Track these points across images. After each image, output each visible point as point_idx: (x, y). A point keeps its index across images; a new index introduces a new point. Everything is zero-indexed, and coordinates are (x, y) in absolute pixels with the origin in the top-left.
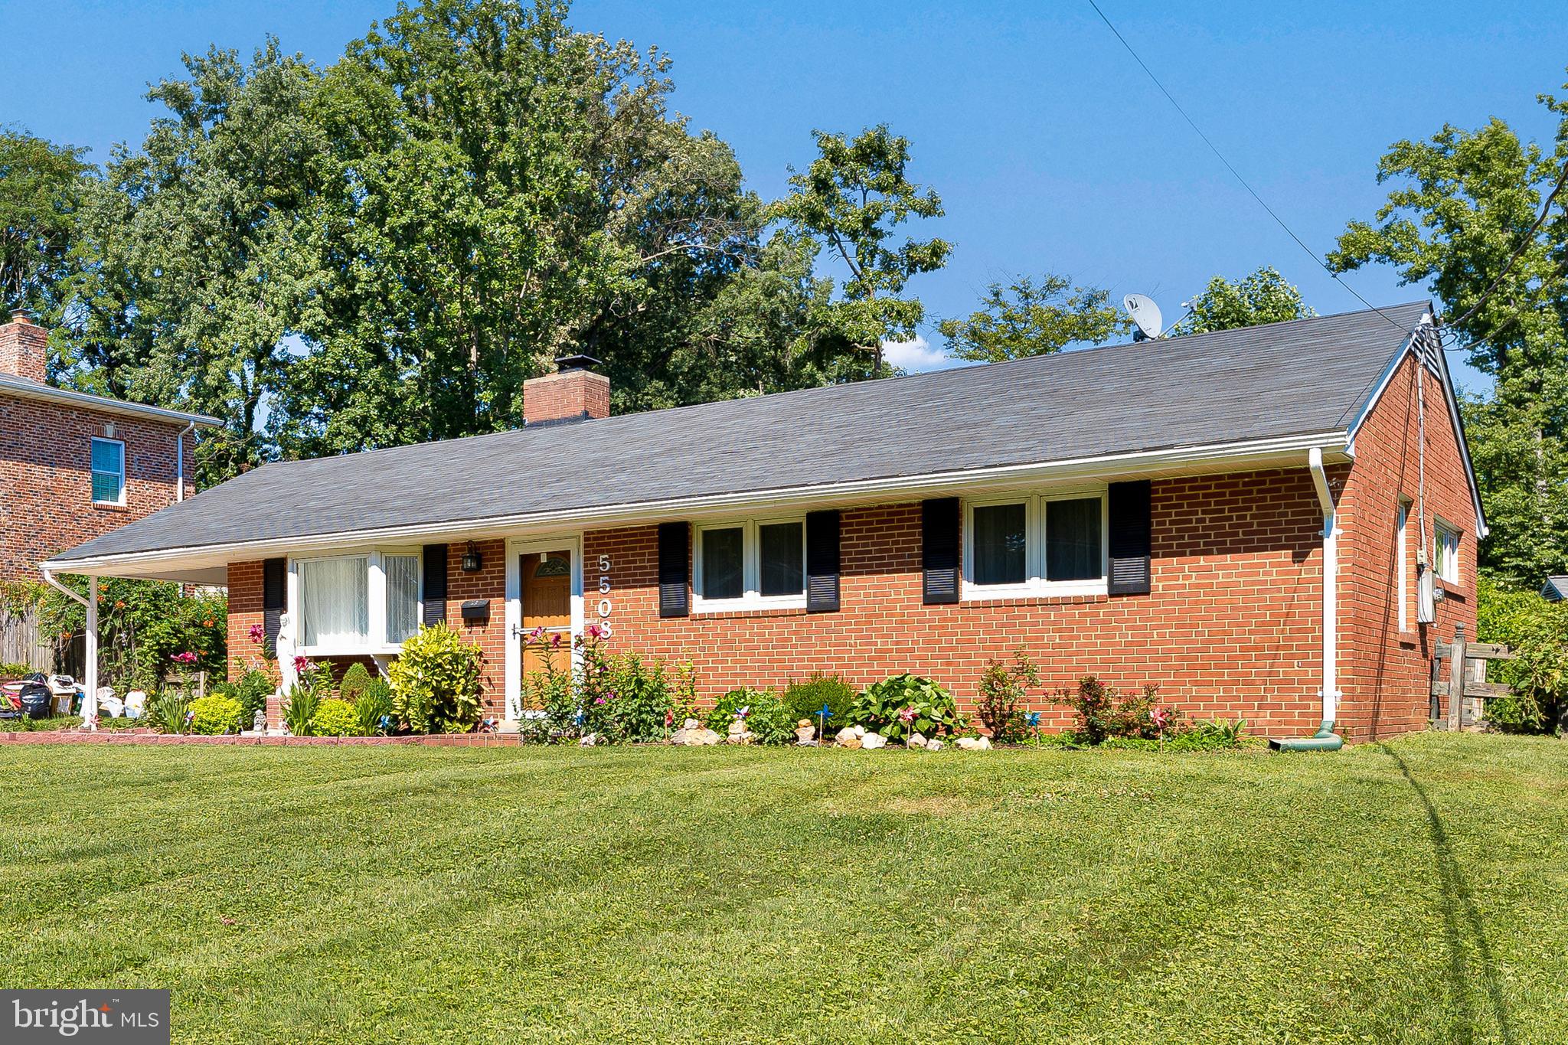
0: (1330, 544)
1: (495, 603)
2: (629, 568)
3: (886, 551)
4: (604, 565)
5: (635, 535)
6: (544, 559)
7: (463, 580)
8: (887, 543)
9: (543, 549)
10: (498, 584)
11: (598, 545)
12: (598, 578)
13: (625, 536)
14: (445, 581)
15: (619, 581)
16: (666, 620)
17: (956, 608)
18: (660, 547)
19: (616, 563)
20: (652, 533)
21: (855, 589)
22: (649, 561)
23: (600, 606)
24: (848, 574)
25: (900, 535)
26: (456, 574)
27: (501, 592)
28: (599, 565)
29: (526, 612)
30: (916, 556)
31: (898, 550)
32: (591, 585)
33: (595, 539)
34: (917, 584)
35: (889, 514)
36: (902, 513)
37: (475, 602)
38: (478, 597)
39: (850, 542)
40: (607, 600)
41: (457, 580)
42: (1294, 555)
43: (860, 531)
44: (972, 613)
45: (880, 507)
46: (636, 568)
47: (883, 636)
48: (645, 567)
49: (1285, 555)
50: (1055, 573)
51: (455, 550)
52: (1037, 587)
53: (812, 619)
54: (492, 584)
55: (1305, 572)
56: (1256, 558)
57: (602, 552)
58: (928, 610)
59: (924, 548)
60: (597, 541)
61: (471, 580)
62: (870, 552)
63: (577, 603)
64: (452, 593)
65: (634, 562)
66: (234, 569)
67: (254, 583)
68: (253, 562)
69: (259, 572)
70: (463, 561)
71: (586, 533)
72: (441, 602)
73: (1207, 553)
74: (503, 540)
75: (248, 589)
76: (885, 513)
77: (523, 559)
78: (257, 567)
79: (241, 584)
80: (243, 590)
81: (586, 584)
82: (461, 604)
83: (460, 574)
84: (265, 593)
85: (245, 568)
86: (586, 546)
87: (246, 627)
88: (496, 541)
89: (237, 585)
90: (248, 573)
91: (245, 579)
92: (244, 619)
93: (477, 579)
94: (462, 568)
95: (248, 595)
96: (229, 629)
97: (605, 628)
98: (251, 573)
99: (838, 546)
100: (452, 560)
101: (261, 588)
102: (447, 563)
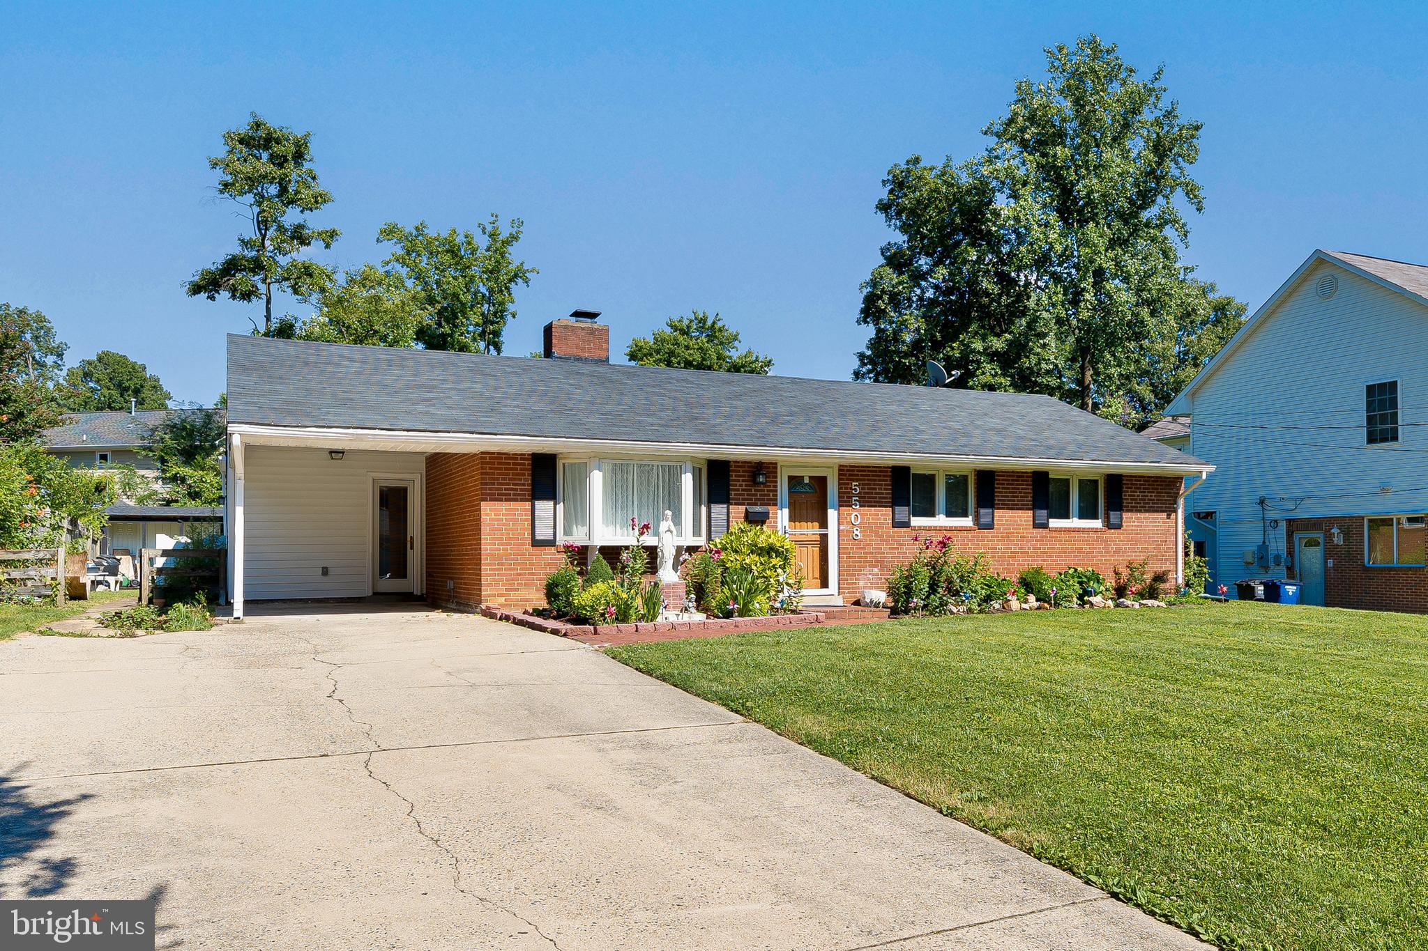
0: (1180, 512)
1: (771, 509)
2: (872, 493)
3: (1016, 497)
4: (855, 490)
5: (875, 471)
6: (806, 480)
7: (743, 490)
8: (1016, 493)
9: (806, 474)
10: (773, 495)
11: (850, 475)
12: (851, 497)
13: (869, 471)
14: (729, 490)
15: (865, 502)
16: (896, 529)
17: (1047, 530)
18: (892, 481)
19: (862, 489)
20: (887, 472)
21: (1002, 517)
22: (885, 489)
23: (853, 516)
24: (998, 508)
25: (1022, 489)
26: (738, 484)
27: (774, 502)
28: (851, 488)
29: (793, 518)
30: (1030, 501)
31: (1021, 497)
32: (844, 501)
33: (848, 470)
34: (1029, 517)
35: (1017, 476)
36: (1023, 477)
37: (758, 509)
38: (756, 505)
39: (1000, 490)
40: (856, 514)
41: (738, 490)
42: (1168, 515)
43: (1004, 484)
44: (1054, 534)
45: (1013, 472)
46: (876, 493)
47: (1015, 545)
48: (882, 494)
49: (1164, 515)
50: (1082, 516)
51: (735, 466)
52: (1075, 522)
53: (980, 533)
54: (769, 495)
55: (1171, 522)
56: (1156, 515)
57: (853, 481)
58: (1035, 531)
59: (1033, 497)
60: (848, 473)
61: (751, 490)
62: (1008, 497)
63: (832, 515)
64: (733, 499)
65: (875, 489)
66: (490, 458)
67: (517, 474)
68: (516, 454)
69: (524, 464)
70: (744, 476)
71: (840, 466)
72: (725, 506)
73: (1140, 511)
74: (776, 464)
75: (510, 479)
76: (1015, 477)
77: (791, 478)
78: (521, 459)
79: (498, 474)
80: (503, 479)
81: (840, 501)
82: (742, 509)
83: (741, 485)
84: (533, 484)
85: (506, 459)
86: (839, 475)
87: (507, 515)
88: (771, 463)
89: (494, 474)
90: (509, 464)
91: (506, 469)
92: (503, 507)
93: (755, 490)
94: (743, 481)
95: (509, 484)
96: (483, 517)
97: (856, 532)
98: (514, 464)
99: (994, 492)
100: (734, 474)
101: (527, 479)
102: (729, 476)
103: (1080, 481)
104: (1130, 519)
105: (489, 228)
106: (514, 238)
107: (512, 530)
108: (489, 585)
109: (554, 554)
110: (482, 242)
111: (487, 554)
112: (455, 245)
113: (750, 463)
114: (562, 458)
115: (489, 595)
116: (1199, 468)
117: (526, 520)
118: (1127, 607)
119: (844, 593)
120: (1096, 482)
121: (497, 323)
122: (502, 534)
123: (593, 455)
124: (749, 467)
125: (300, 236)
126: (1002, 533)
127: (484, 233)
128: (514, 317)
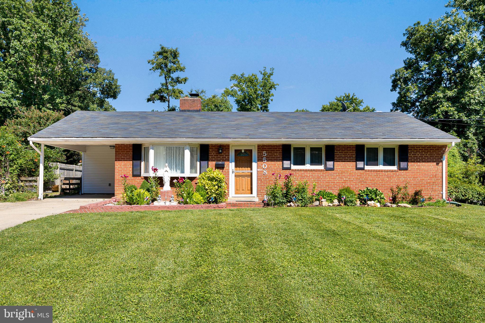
0: (444, 162)
1: (226, 163)
2: (273, 156)
3: (346, 156)
4: (265, 154)
5: (274, 147)
6: (243, 151)
7: (214, 156)
8: (347, 154)
9: (243, 149)
10: (228, 157)
11: (262, 149)
12: (263, 158)
13: (271, 147)
14: (208, 156)
15: (269, 159)
16: (284, 170)
17: (364, 171)
18: (282, 150)
19: (268, 154)
20: (280, 147)
21: (338, 165)
22: (279, 154)
23: (263, 166)
24: (336, 161)
25: (350, 153)
26: (212, 153)
27: (228, 160)
28: (263, 154)
29: (236, 166)
30: (354, 158)
31: (349, 156)
32: (260, 159)
34: (354, 165)
35: (347, 147)
36: (351, 147)
37: (220, 163)
38: (220, 161)
39: (337, 154)
40: (265, 164)
41: (212, 156)
42: (437, 164)
43: (340, 151)
44: (367, 172)
45: (345, 145)
46: (275, 156)
47: (345, 177)
48: (278, 156)
49: (435, 164)
50: (385, 164)
51: (211, 147)
52: (381, 167)
53: (326, 172)
54: (226, 157)
55: (439, 167)
56: (429, 164)
57: (264, 151)
58: (357, 171)
59: (356, 156)
60: (261, 148)
61: (218, 156)
62: (342, 156)
63: (254, 165)
64: (210, 159)
65: (274, 154)
66: (118, 146)
67: (128, 152)
68: (127, 145)
69: (130, 148)
70: (215, 150)
71: (258, 145)
72: (207, 162)
73: (419, 162)
74: (229, 145)
75: (125, 153)
77: (236, 151)
78: (129, 146)
79: (121, 152)
80: (123, 153)
81: (258, 159)
82: (214, 163)
83: (214, 154)
84: (133, 155)
85: (124, 146)
86: (258, 149)
87: (124, 166)
88: (227, 145)
89: (119, 152)
90: (125, 148)
91: (124, 150)
92: (123, 163)
93: (220, 156)
94: (215, 152)
95: (125, 155)
96: (116, 166)
97: (265, 172)
98: (126, 148)
99: (334, 154)
100: (211, 149)
101: (131, 153)
102: (209, 150)
103: (384, 149)
104: (413, 166)
107: (125, 171)
108: (118, 190)
109: (140, 180)
111: (117, 179)
113: (218, 145)
114: (144, 145)
115: (117, 194)
116: (450, 141)
117: (131, 167)
118: (389, 206)
119: (259, 196)
120: (394, 149)
122: (122, 172)
123: (150, 144)
124: (217, 146)
126: (339, 172)
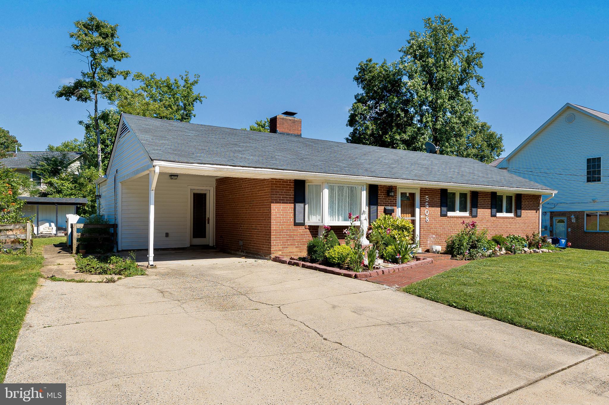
0: (541, 210)
1: (394, 208)
2: (433, 201)
3: (485, 203)
4: (427, 199)
5: (434, 191)
6: (408, 195)
7: (383, 199)
8: (485, 201)
9: (408, 192)
10: (395, 202)
11: (425, 193)
12: (425, 203)
13: (432, 191)
14: (377, 199)
15: (431, 205)
16: (442, 217)
17: (496, 218)
18: (441, 195)
19: (429, 199)
20: (438, 191)
21: (480, 212)
22: (438, 200)
23: (426, 212)
24: (479, 208)
25: (487, 200)
26: (381, 196)
27: (395, 205)
28: (425, 199)
29: (402, 212)
30: (490, 205)
31: (487, 203)
32: (422, 205)
33: (424, 190)
34: (489, 212)
36: (488, 194)
37: (389, 208)
38: (388, 206)
39: (480, 200)
40: (427, 210)
41: (381, 199)
43: (481, 197)
44: (498, 219)
45: (484, 192)
46: (435, 201)
49: (535, 211)
50: (507, 212)
51: (380, 188)
52: (505, 214)
53: (472, 219)
54: (393, 201)
55: (537, 214)
56: (532, 211)
57: (426, 195)
58: (492, 218)
59: (491, 203)
60: (424, 191)
61: (386, 199)
62: (482, 203)
63: (417, 210)
64: (379, 203)
65: (434, 199)
66: (276, 182)
67: (287, 190)
68: (287, 180)
69: (291, 185)
70: (384, 192)
71: (421, 188)
72: (376, 206)
73: (527, 210)
74: (396, 187)
75: (284, 192)
76: (485, 194)
77: (402, 193)
78: (290, 182)
79: (279, 190)
80: (282, 192)
81: (420, 205)
82: (383, 208)
83: (382, 197)
84: (295, 195)
85: (283, 182)
86: (421, 192)
87: (283, 210)
88: (394, 187)
89: (277, 189)
90: (284, 185)
91: (283, 187)
92: (281, 206)
93: (388, 199)
94: (383, 195)
95: (284, 195)
96: (272, 211)
97: (427, 219)
98: (286, 185)
99: (478, 201)
100: (380, 191)
101: (292, 193)
102: (378, 192)
103: (507, 196)
104: (524, 213)
105: (184, 78)
106: (196, 82)
107: (285, 217)
108: (275, 245)
109: (304, 230)
110: (181, 83)
111: (274, 230)
112: (170, 84)
113: (386, 186)
114: (308, 182)
115: (275, 251)
116: (551, 192)
117: (292, 213)
119: (422, 247)
120: (511, 197)
121: (188, 119)
122: (281, 220)
123: (325, 181)
124: (386, 188)
125: (111, 73)
126: (480, 219)
127: (182, 79)
128: (195, 117)
